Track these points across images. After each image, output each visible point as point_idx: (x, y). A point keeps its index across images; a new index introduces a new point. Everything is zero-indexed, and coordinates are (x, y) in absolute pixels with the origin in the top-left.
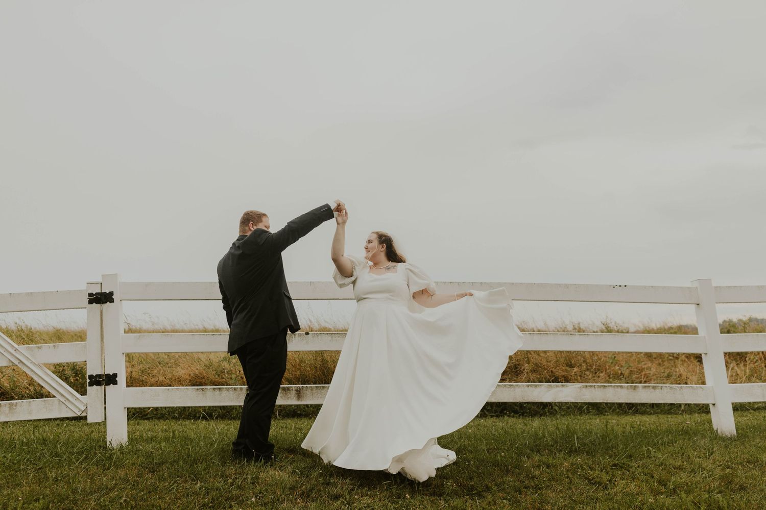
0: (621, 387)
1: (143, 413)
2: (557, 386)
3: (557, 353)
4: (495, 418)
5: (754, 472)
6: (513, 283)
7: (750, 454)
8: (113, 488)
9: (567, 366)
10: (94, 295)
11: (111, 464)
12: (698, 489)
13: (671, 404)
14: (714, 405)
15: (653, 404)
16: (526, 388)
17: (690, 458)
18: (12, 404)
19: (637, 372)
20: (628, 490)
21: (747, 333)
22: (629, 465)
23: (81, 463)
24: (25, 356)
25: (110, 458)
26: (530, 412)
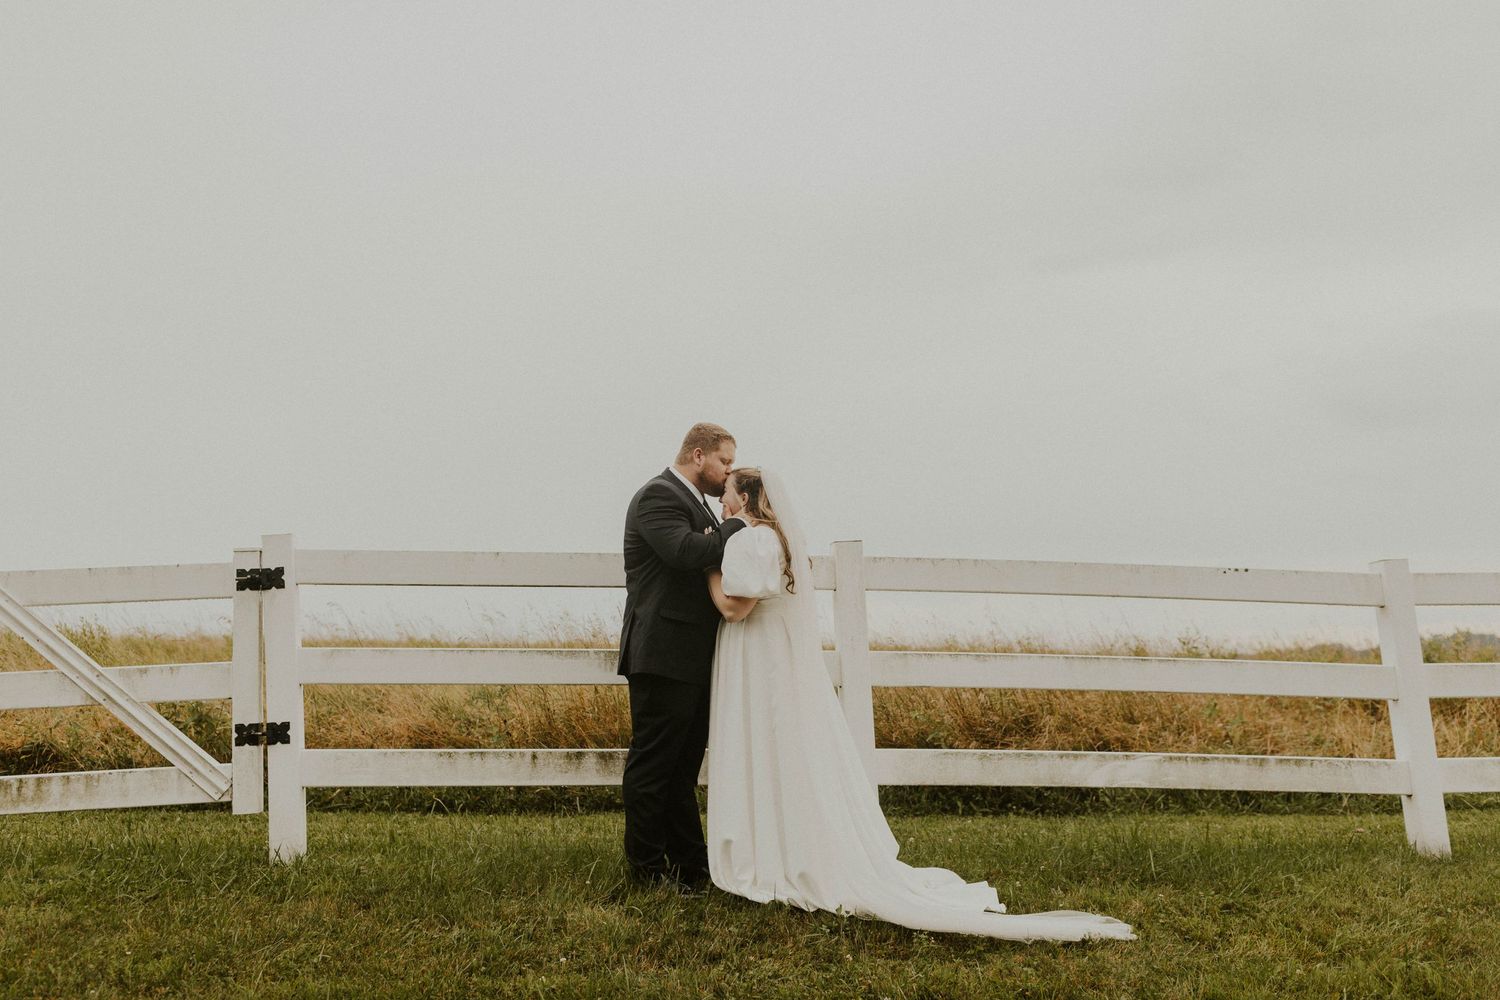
0: (1236, 760)
1: (323, 799)
2: (1116, 758)
3: (1106, 696)
4: (991, 816)
5: (1487, 922)
7: (1479, 889)
8: (297, 937)
9: (1125, 720)
10: (248, 573)
11: (285, 892)
12: (1385, 952)
13: (1323, 795)
14: (1410, 796)
15: (1289, 794)
16: (1058, 760)
17: (1366, 895)
18: (91, 777)
19: (1256, 733)
20: (1256, 952)
21: (1462, 661)
22: (1254, 907)
23: (229, 888)
24: (117, 687)
25: (281, 882)
26: (1056, 807)
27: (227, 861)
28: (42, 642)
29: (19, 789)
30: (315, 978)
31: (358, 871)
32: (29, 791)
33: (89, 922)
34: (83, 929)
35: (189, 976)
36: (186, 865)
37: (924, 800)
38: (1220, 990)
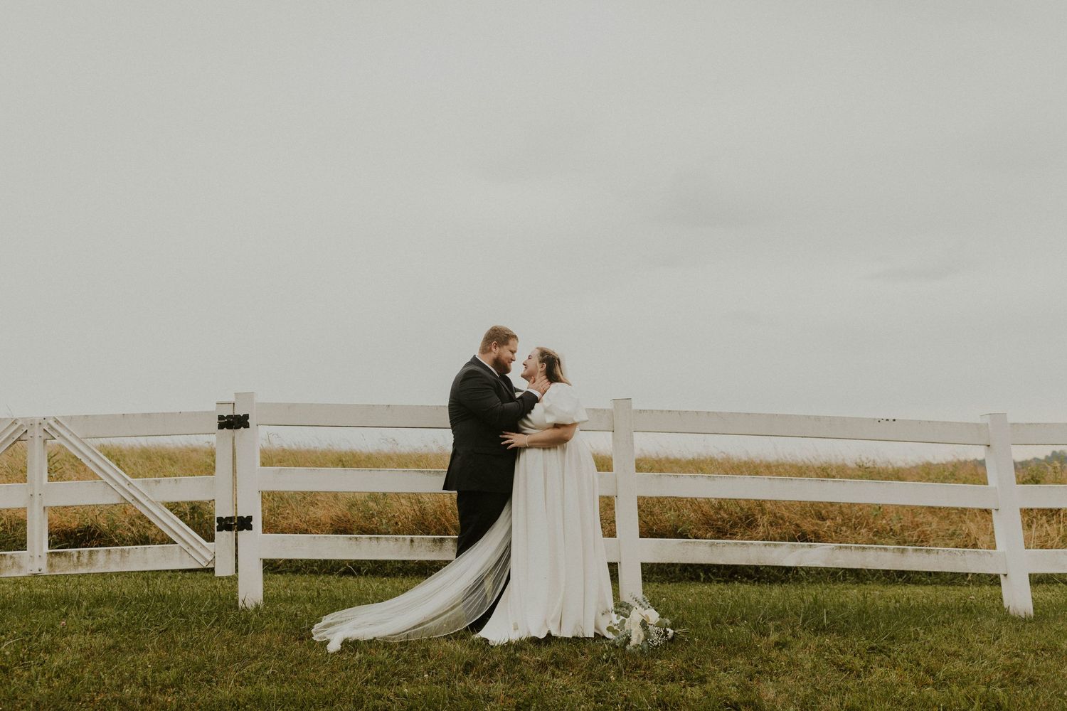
0: (886, 549)
2: (803, 546)
4: (722, 583)
5: (1049, 662)
6: (749, 414)
7: (1048, 639)
8: (256, 657)
9: (817, 518)
10: (226, 418)
11: (248, 628)
12: (975, 681)
13: (955, 573)
14: (1006, 575)
16: (763, 548)
17: (969, 643)
18: (122, 551)
20: (887, 679)
22: (890, 649)
23: (213, 625)
24: (140, 491)
25: (246, 621)
26: (769, 577)
27: (211, 607)
28: (93, 462)
29: (78, 558)
30: (268, 685)
31: (296, 615)
32: (84, 559)
33: (124, 645)
34: (120, 650)
35: (188, 682)
36: (185, 609)
37: (677, 572)
38: (858, 704)
